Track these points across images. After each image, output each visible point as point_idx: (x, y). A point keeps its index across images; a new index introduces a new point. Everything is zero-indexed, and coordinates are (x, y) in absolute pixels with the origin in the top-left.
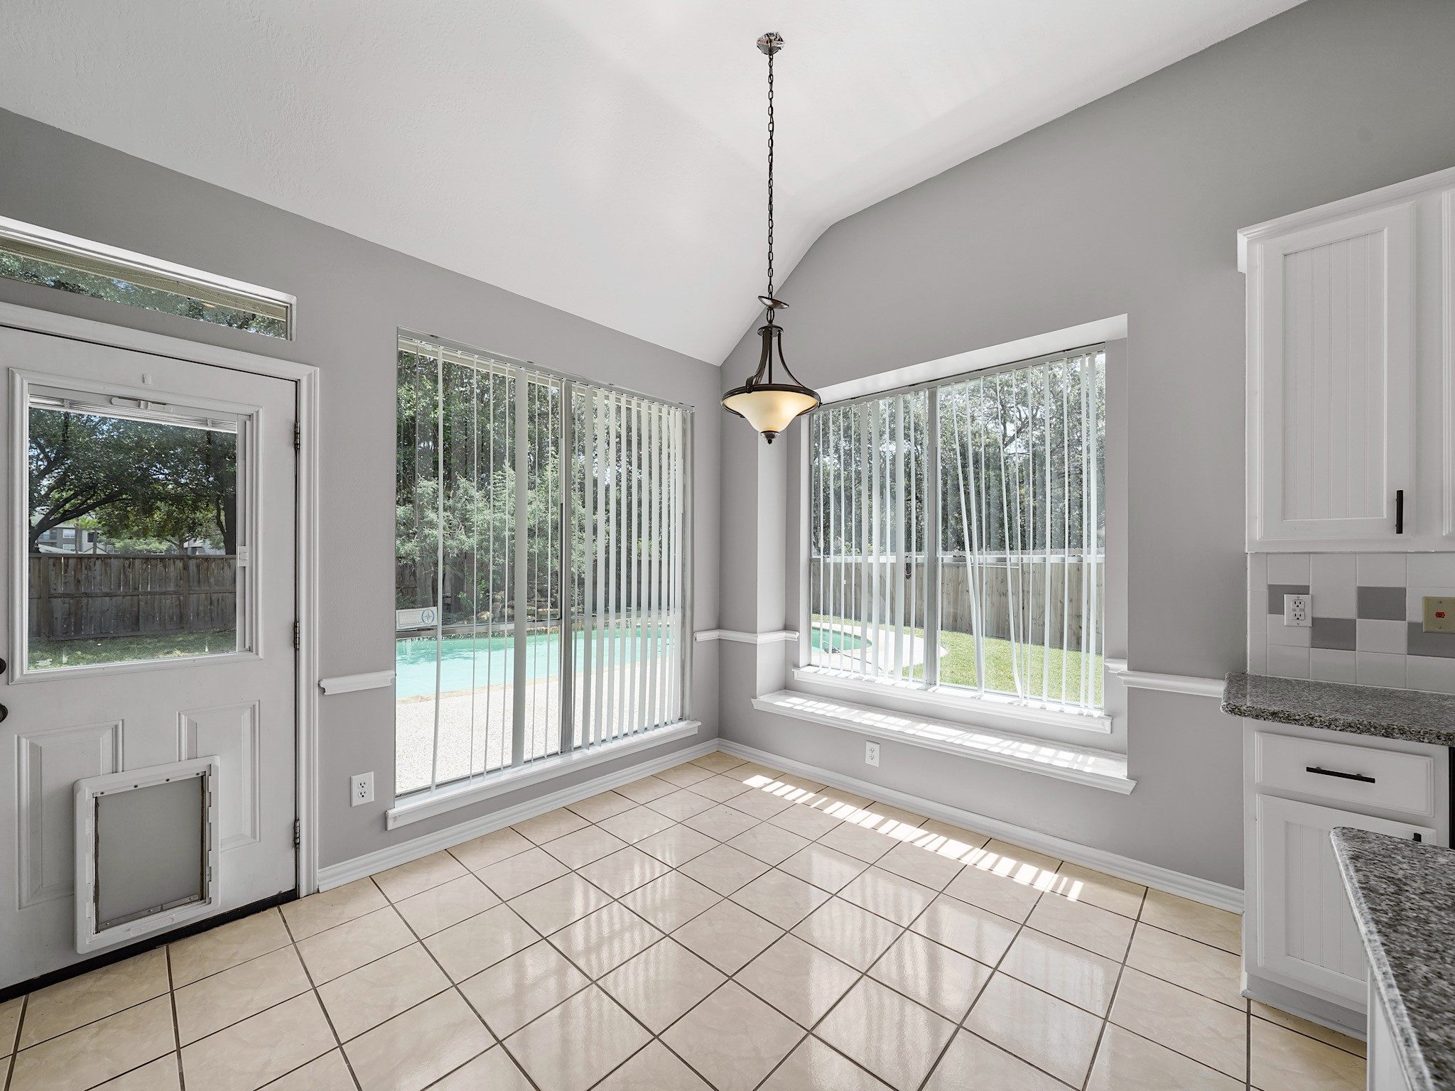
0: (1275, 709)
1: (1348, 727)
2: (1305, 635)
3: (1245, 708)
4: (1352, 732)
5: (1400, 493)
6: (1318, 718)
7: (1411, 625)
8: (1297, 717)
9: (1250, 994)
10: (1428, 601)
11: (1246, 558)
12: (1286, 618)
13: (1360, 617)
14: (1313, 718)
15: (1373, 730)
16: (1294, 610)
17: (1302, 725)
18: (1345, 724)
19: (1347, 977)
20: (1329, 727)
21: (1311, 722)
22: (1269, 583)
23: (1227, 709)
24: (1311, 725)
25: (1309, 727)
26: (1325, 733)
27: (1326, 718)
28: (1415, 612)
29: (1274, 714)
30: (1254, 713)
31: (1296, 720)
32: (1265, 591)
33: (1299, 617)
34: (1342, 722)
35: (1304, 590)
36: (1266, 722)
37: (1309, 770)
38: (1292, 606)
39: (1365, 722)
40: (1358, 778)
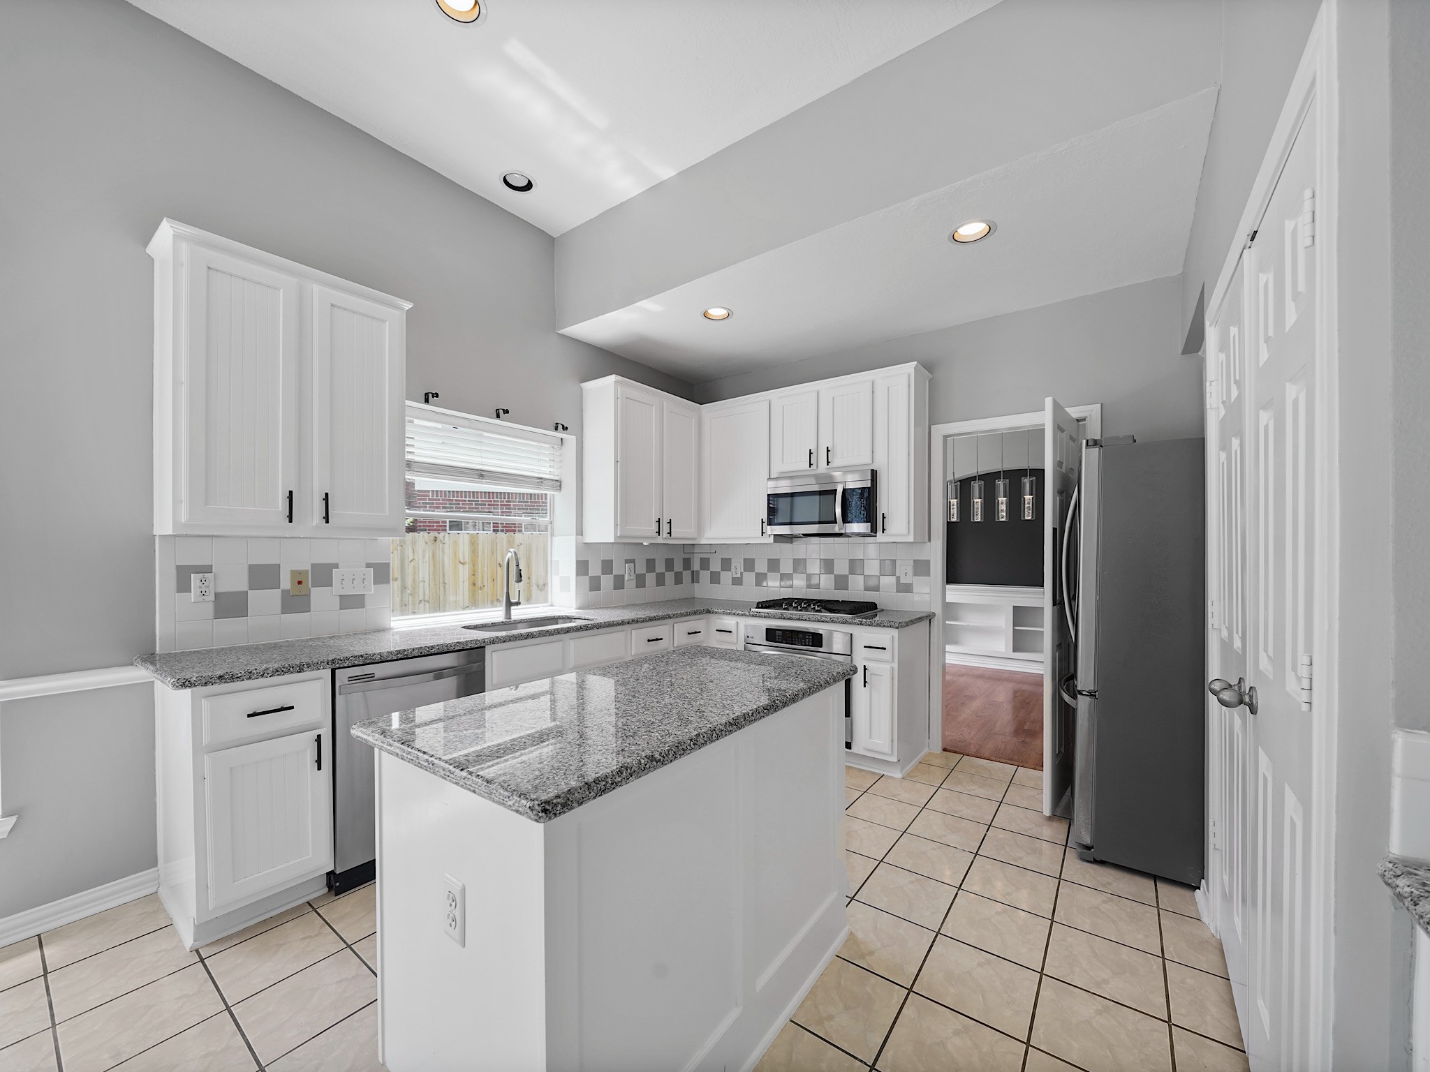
0: (218, 673)
1: (278, 672)
2: (209, 608)
3: (194, 679)
4: (278, 675)
5: (291, 492)
6: (254, 671)
7: (283, 591)
8: (239, 675)
9: (198, 945)
10: (294, 573)
11: (154, 540)
12: (193, 595)
13: (251, 589)
14: (251, 672)
15: (291, 669)
16: (200, 587)
17: (243, 680)
18: (274, 670)
19: (279, 867)
20: (262, 676)
21: (250, 675)
22: (178, 564)
23: (177, 685)
24: (250, 678)
25: (249, 681)
26: (261, 681)
27: (260, 669)
28: (286, 583)
29: (220, 677)
30: (203, 681)
31: (238, 677)
32: (173, 572)
33: (204, 593)
34: (271, 669)
35: (207, 569)
36: (214, 686)
37: (249, 716)
38: (199, 583)
39: (286, 665)
40: (283, 709)
